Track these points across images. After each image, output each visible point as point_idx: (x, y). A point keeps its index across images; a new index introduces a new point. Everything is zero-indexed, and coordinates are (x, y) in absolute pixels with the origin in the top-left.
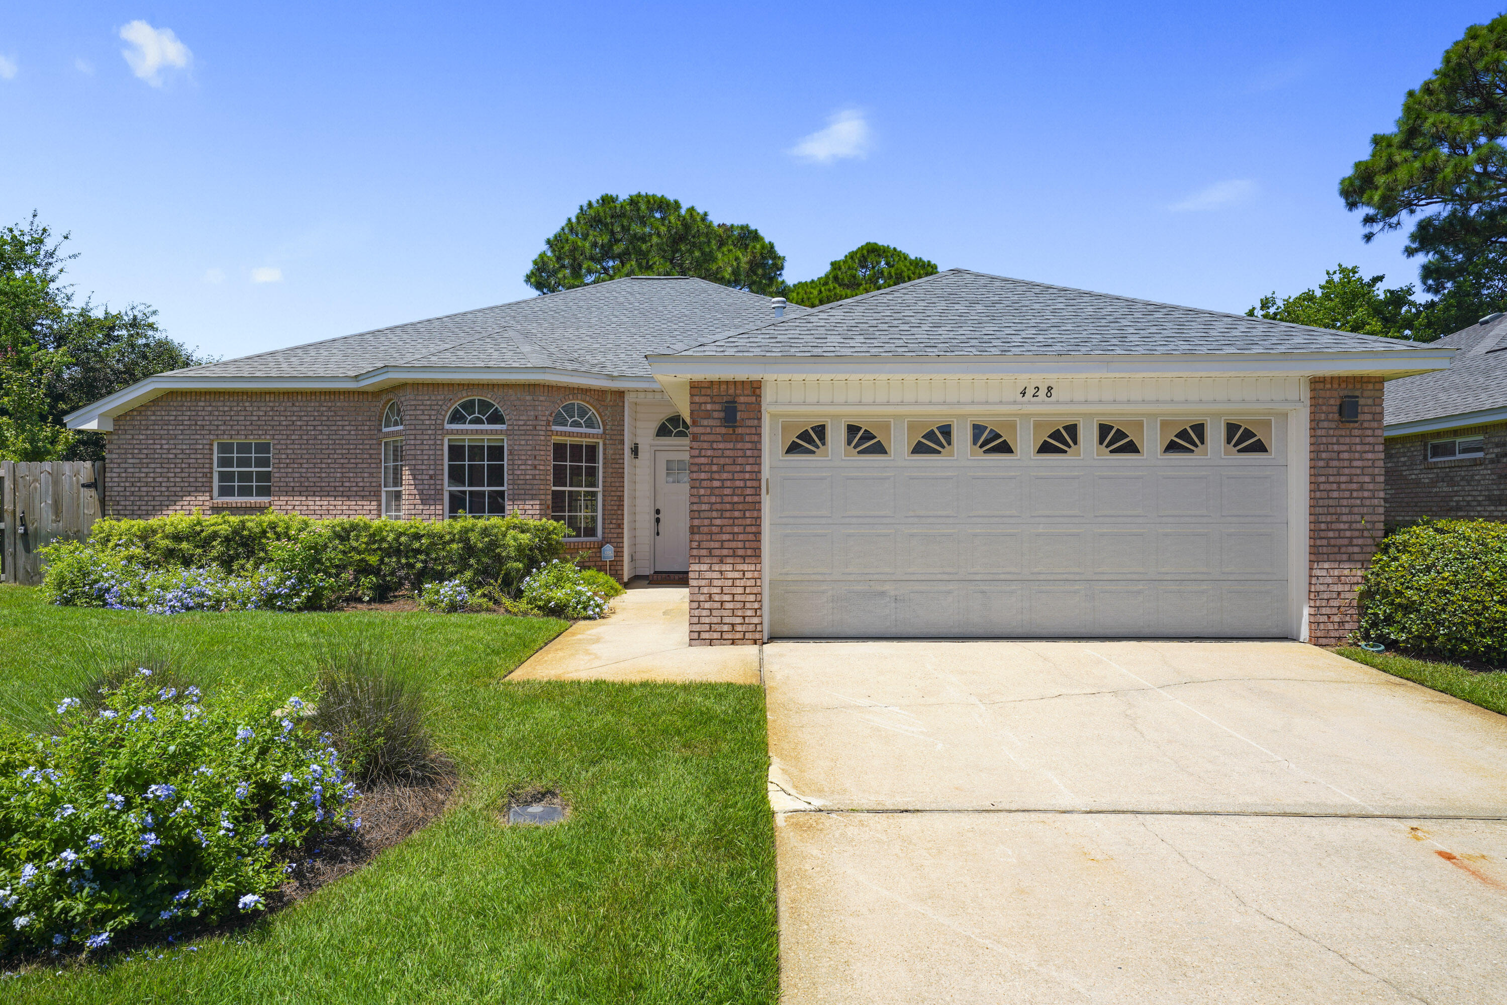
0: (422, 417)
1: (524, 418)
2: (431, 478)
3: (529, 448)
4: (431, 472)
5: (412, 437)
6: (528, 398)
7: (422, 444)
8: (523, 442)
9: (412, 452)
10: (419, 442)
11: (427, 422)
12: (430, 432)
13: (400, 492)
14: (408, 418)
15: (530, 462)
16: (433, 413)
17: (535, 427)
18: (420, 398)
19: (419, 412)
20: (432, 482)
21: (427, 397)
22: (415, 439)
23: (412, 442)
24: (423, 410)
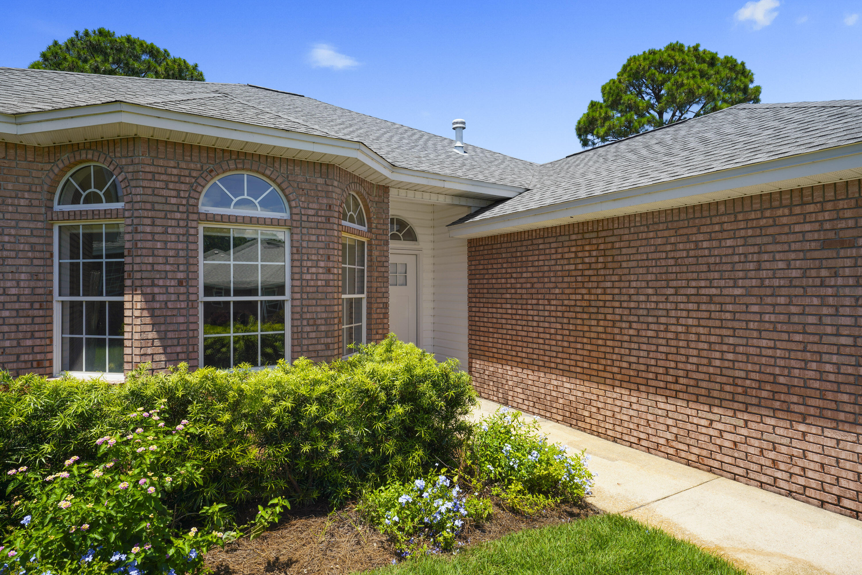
0: (165, 192)
1: (315, 206)
2: (180, 283)
3: (321, 245)
4: (180, 276)
5: (148, 221)
6: (320, 181)
7: (166, 233)
8: (314, 238)
9: (149, 245)
10: (159, 229)
11: (173, 201)
12: (178, 215)
13: (122, 303)
14: (140, 191)
15: (322, 264)
16: (183, 187)
17: (328, 218)
18: (161, 162)
19: (158, 184)
20: (182, 290)
21: (172, 163)
22: (153, 225)
23: (148, 229)
24: (167, 182)
